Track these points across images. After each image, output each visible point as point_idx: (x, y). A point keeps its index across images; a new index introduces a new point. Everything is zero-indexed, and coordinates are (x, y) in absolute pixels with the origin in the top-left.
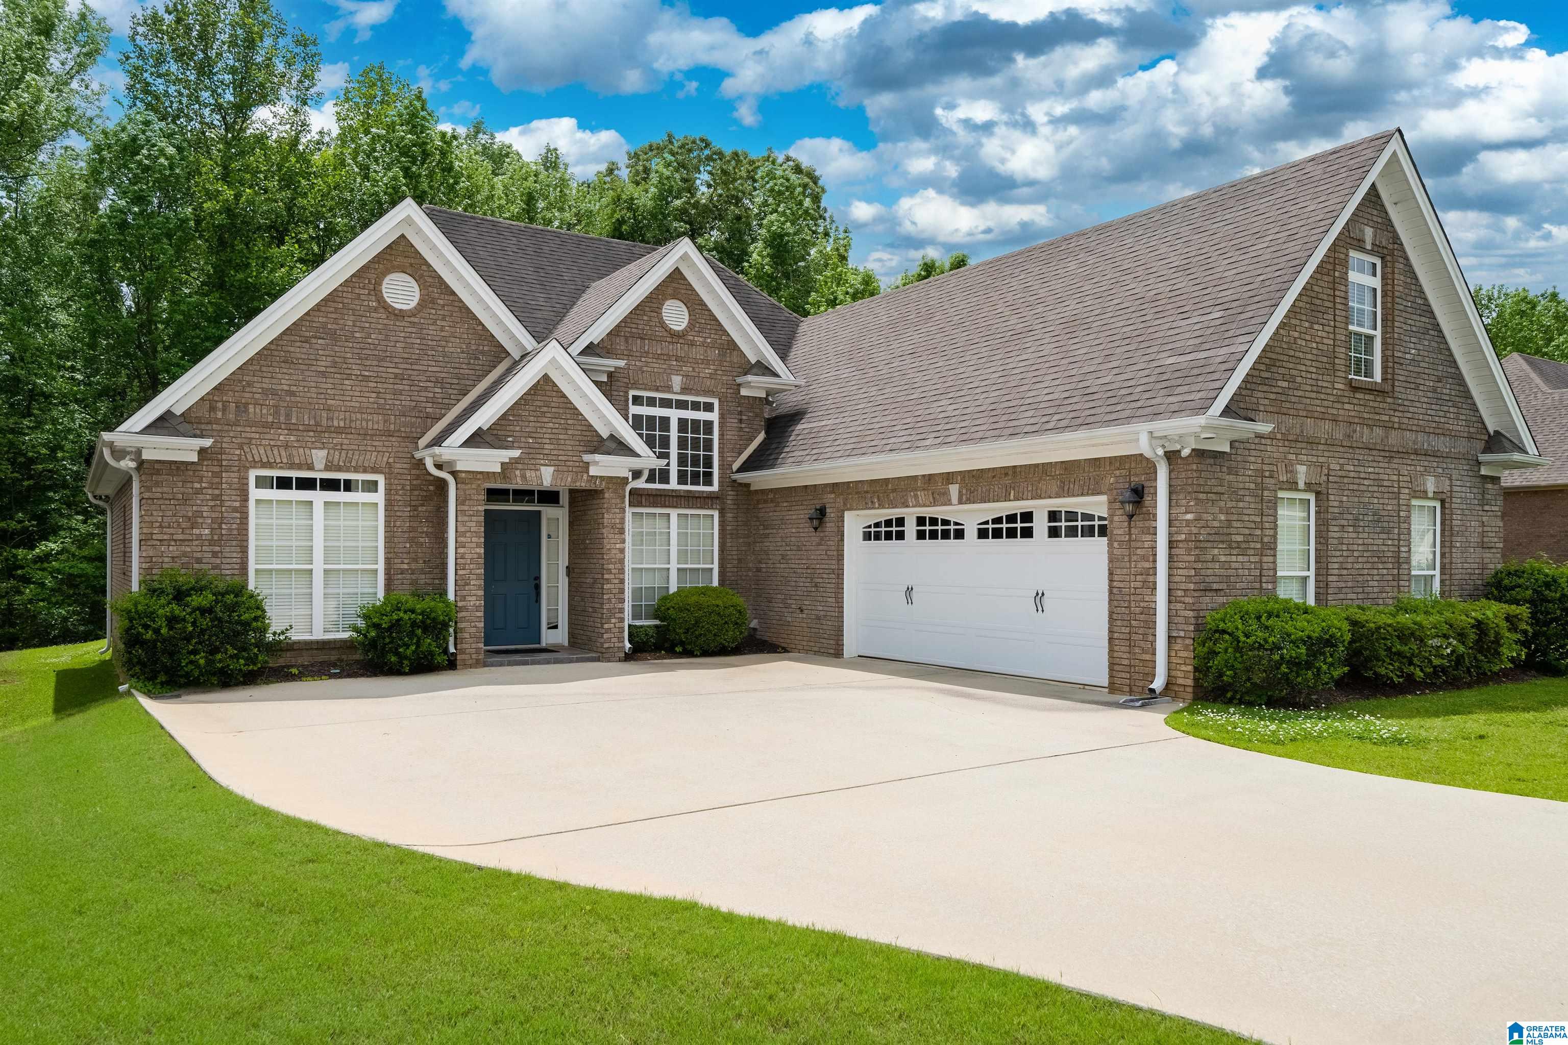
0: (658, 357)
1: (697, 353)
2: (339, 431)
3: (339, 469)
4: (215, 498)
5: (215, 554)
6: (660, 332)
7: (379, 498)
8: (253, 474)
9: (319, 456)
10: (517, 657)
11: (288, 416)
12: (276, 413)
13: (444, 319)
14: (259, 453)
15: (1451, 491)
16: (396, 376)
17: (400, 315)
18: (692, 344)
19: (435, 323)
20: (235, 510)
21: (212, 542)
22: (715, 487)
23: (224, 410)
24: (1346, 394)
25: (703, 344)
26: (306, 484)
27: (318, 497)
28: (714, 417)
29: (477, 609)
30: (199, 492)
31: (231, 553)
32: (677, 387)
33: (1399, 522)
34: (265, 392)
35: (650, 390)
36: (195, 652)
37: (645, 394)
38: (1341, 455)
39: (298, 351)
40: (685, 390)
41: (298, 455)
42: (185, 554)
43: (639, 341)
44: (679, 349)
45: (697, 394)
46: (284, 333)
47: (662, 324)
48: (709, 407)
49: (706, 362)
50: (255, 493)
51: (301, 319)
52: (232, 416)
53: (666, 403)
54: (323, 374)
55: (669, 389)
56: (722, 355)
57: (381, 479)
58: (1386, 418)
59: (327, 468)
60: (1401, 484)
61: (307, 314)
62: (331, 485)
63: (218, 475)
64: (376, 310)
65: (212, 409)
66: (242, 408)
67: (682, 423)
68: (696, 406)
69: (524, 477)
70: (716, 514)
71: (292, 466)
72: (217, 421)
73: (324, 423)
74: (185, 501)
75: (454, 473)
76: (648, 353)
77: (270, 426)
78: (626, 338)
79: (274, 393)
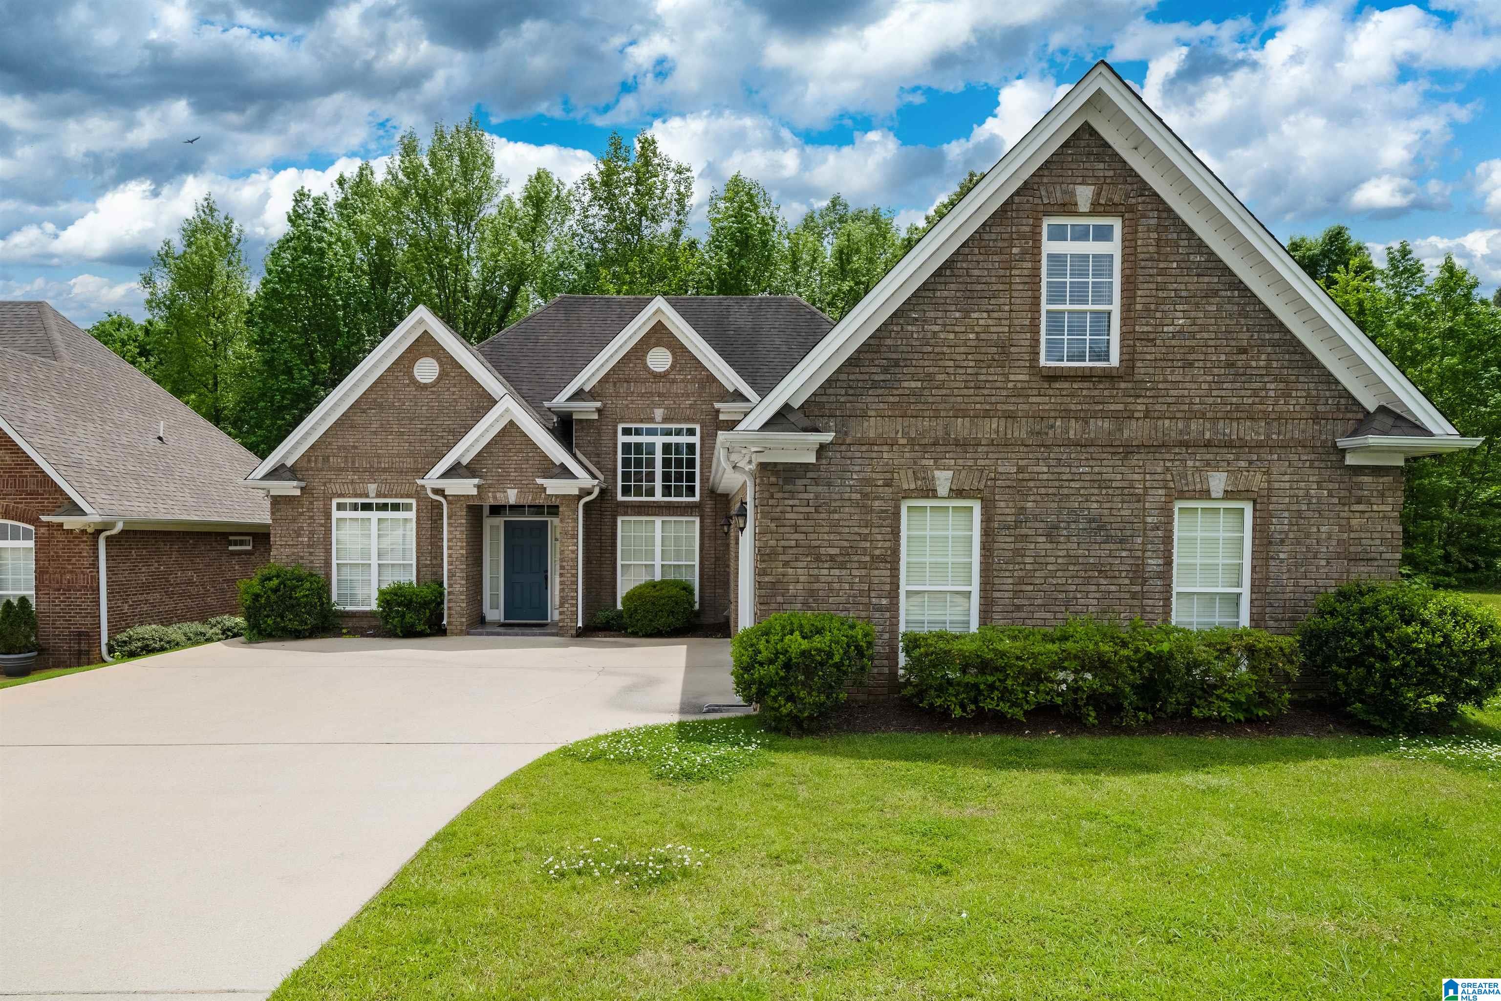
0: (642, 395)
1: (677, 389)
2: (385, 470)
3: (385, 496)
4: (311, 518)
5: (311, 554)
6: (643, 375)
7: (412, 515)
8: (335, 502)
9: (372, 488)
10: (516, 630)
11: (353, 462)
12: (346, 461)
13: (455, 386)
14: (336, 488)
15: (1269, 489)
16: (422, 430)
17: (425, 387)
18: (674, 381)
19: (448, 390)
20: (322, 525)
21: (309, 546)
22: (697, 498)
23: (316, 461)
24: (1034, 385)
25: (683, 381)
26: (366, 507)
27: (374, 515)
28: (696, 440)
29: (461, 593)
30: (302, 514)
31: (320, 553)
32: (658, 418)
33: (1145, 529)
34: (339, 448)
35: (635, 422)
36: (268, 616)
37: (633, 426)
38: (1020, 455)
39: (359, 419)
40: (665, 420)
41: (359, 489)
42: (293, 554)
43: (625, 385)
44: (661, 387)
45: (679, 421)
46: (350, 408)
47: (646, 368)
48: (691, 432)
49: (687, 395)
50: (336, 514)
51: (361, 397)
52: (320, 465)
53: (651, 432)
54: (375, 433)
55: (652, 420)
56: (702, 387)
57: (413, 502)
58: (1120, 407)
59: (378, 496)
60: (1148, 484)
61: (364, 394)
62: (383, 507)
63: (311, 503)
64: (408, 385)
65: (309, 461)
66: (326, 459)
67: (667, 448)
68: (679, 432)
69: (495, 498)
70: (697, 520)
71: (356, 496)
72: (311, 469)
73: (376, 465)
74: (294, 520)
75: (445, 497)
76: (633, 393)
77: (341, 470)
78: (615, 383)
79: (345, 448)
